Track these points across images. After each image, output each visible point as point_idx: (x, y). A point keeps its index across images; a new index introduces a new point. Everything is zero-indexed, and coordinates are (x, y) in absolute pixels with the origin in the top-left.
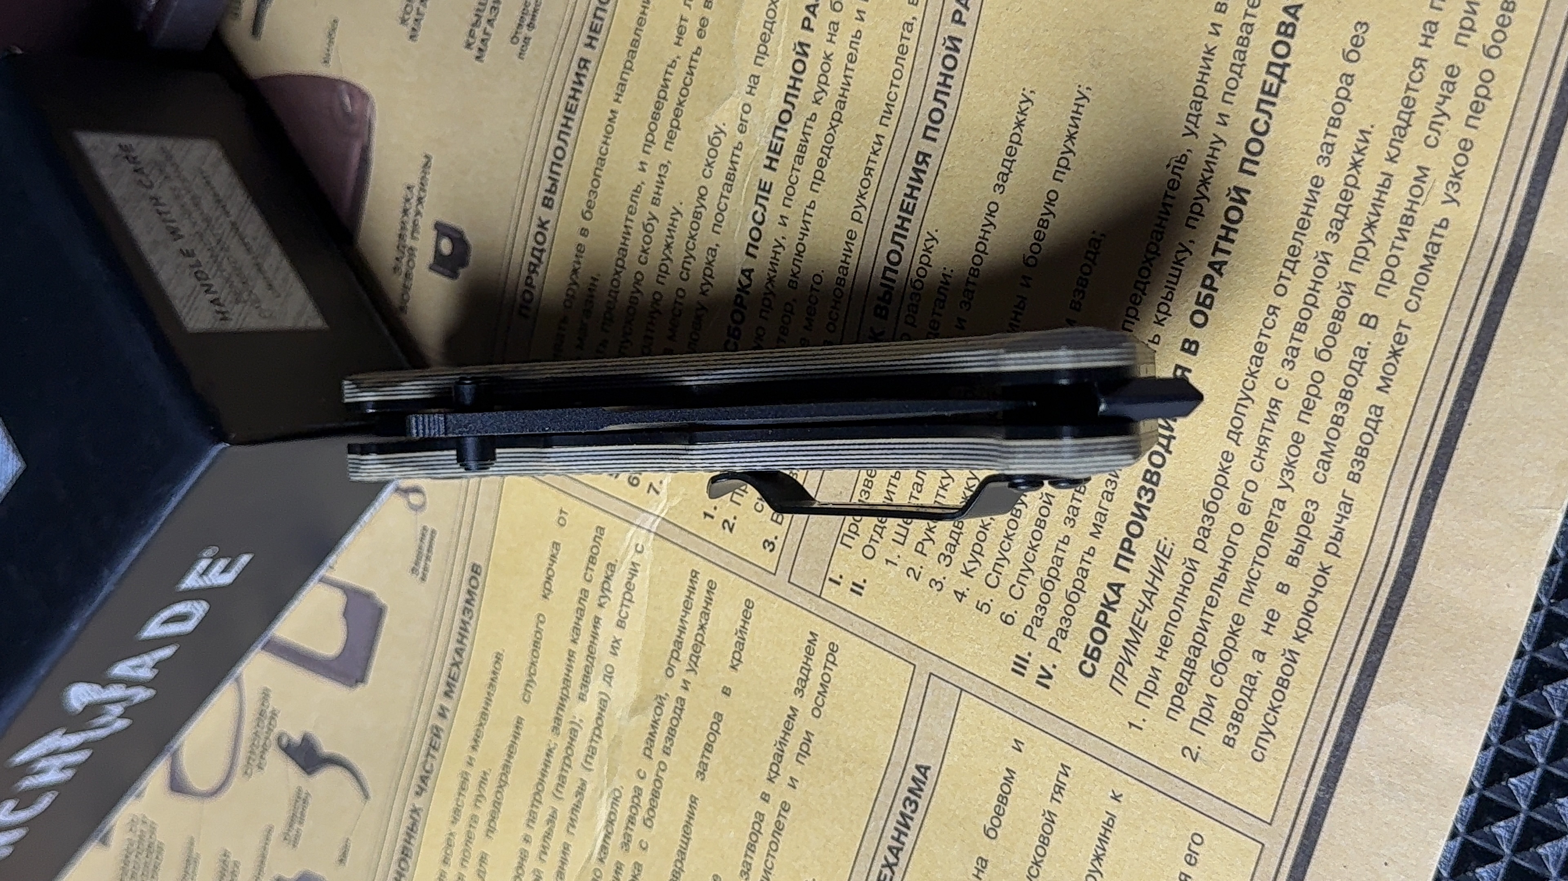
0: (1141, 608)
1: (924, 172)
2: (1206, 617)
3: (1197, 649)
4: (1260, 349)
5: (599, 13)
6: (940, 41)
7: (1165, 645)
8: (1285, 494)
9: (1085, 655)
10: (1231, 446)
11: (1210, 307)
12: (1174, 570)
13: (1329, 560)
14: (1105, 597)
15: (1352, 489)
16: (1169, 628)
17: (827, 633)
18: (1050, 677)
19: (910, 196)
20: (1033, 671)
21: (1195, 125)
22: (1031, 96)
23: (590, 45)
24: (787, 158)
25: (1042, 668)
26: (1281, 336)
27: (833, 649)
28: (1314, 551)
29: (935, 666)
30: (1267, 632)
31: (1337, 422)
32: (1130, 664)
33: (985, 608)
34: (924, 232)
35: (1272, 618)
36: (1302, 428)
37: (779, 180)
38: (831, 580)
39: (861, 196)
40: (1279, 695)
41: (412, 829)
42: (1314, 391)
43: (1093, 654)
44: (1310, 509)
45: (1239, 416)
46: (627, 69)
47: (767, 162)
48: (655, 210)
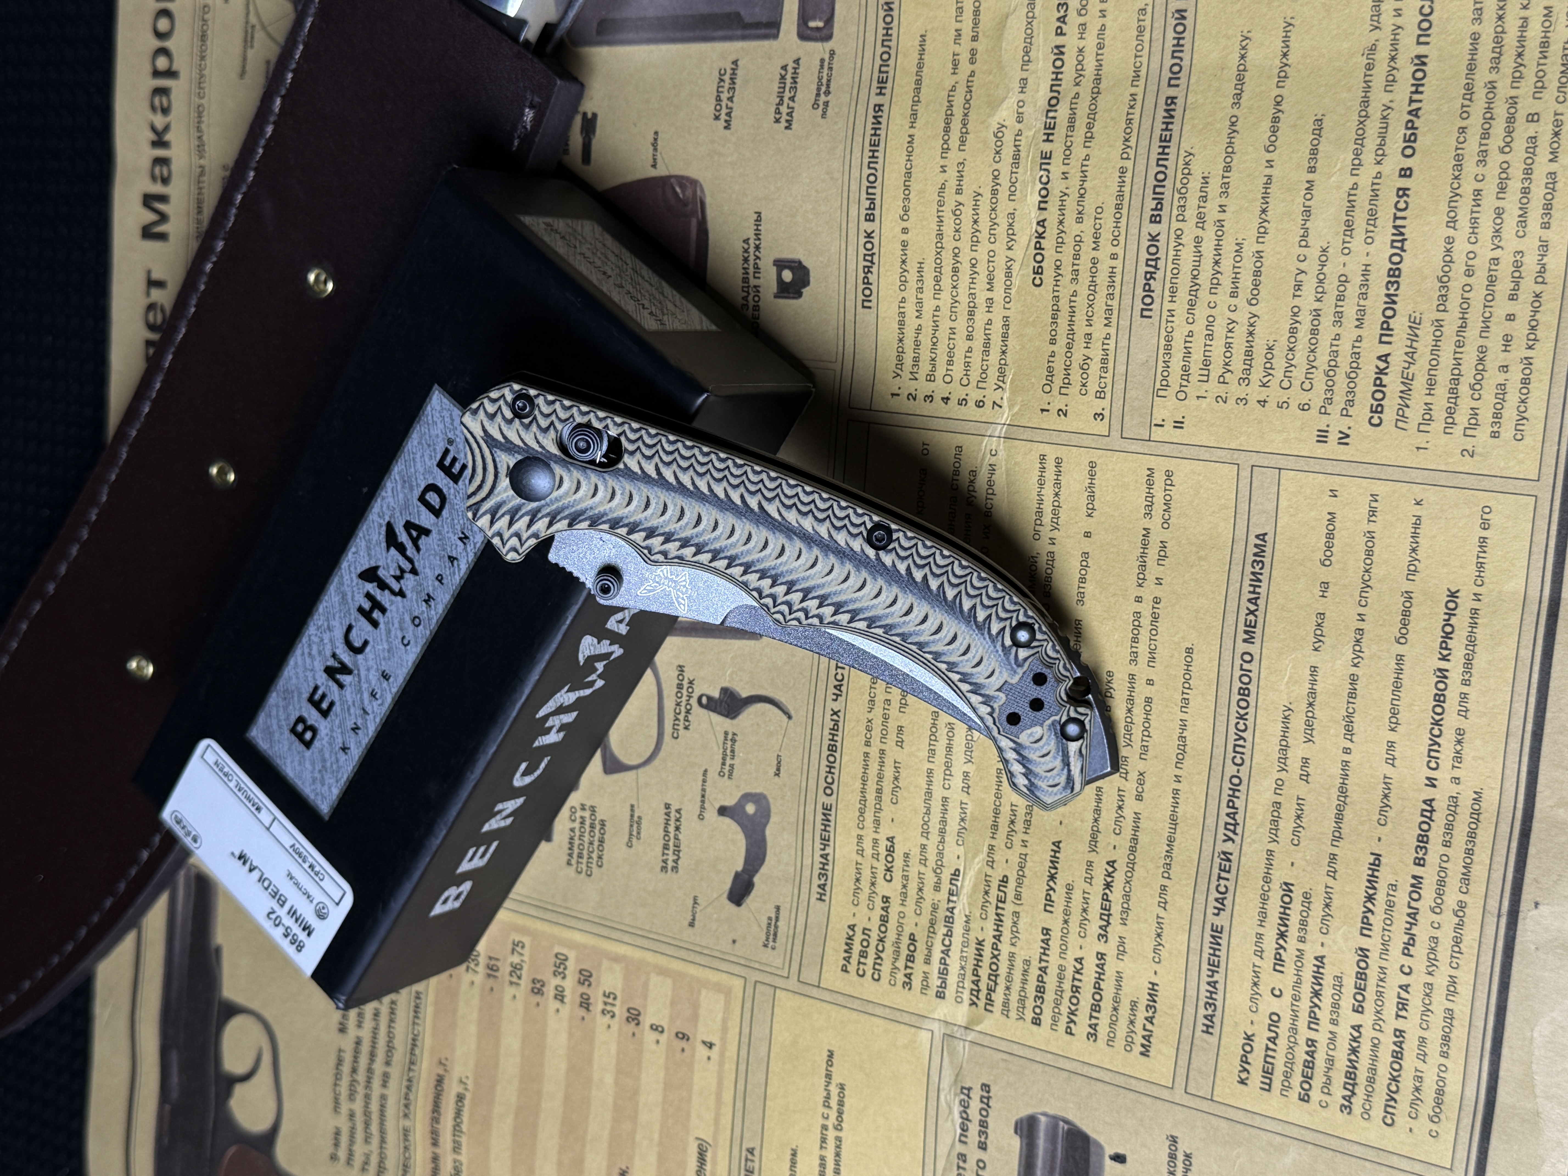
0: (1407, 365)
1: (1174, 110)
2: (1458, 356)
3: (1456, 380)
4: (1459, 159)
5: (883, 69)
6: (1170, 15)
7: (1431, 384)
8: (1498, 253)
9: (1372, 412)
10: (1451, 232)
11: (1415, 141)
12: (1426, 333)
13: (1538, 288)
14: (1377, 367)
15: (1546, 234)
16: (1432, 372)
17: (1161, 465)
18: (1348, 436)
19: (1166, 129)
20: (1334, 436)
21: (1378, 21)
22: (1249, 35)
23: (881, 94)
24: (1060, 132)
25: (1341, 432)
26: (1472, 146)
27: (1169, 475)
28: (1528, 286)
29: (1255, 459)
30: (1505, 351)
31: (1526, 191)
32: (1408, 406)
33: (1285, 405)
34: (1182, 152)
35: (1507, 340)
36: (1500, 203)
37: (1057, 147)
38: (1156, 425)
39: (1127, 140)
40: (1525, 391)
41: (835, 728)
42: (1504, 176)
43: (1377, 409)
44: (1518, 258)
45: (1452, 209)
46: (916, 102)
47: (1045, 137)
48: (959, 198)
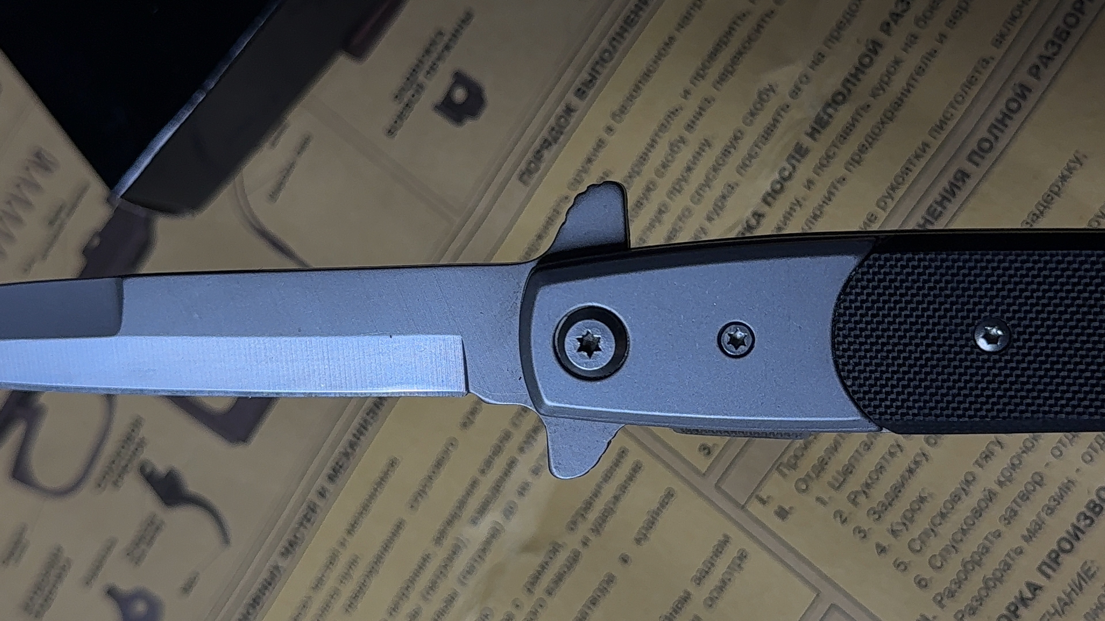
0: (1053, 611)
1: (960, 188)
6: (1011, 84)
12: (1092, 590)
14: (1021, 593)
17: (740, 540)
19: (940, 204)
22: (1083, 160)
24: (829, 135)
27: (742, 556)
29: (840, 600)
33: (903, 567)
37: (817, 149)
38: (759, 498)
39: (892, 189)
41: (269, 583)
47: (810, 130)
48: (686, 134)
